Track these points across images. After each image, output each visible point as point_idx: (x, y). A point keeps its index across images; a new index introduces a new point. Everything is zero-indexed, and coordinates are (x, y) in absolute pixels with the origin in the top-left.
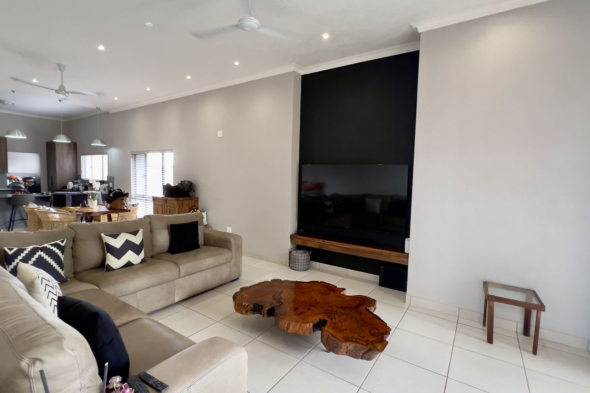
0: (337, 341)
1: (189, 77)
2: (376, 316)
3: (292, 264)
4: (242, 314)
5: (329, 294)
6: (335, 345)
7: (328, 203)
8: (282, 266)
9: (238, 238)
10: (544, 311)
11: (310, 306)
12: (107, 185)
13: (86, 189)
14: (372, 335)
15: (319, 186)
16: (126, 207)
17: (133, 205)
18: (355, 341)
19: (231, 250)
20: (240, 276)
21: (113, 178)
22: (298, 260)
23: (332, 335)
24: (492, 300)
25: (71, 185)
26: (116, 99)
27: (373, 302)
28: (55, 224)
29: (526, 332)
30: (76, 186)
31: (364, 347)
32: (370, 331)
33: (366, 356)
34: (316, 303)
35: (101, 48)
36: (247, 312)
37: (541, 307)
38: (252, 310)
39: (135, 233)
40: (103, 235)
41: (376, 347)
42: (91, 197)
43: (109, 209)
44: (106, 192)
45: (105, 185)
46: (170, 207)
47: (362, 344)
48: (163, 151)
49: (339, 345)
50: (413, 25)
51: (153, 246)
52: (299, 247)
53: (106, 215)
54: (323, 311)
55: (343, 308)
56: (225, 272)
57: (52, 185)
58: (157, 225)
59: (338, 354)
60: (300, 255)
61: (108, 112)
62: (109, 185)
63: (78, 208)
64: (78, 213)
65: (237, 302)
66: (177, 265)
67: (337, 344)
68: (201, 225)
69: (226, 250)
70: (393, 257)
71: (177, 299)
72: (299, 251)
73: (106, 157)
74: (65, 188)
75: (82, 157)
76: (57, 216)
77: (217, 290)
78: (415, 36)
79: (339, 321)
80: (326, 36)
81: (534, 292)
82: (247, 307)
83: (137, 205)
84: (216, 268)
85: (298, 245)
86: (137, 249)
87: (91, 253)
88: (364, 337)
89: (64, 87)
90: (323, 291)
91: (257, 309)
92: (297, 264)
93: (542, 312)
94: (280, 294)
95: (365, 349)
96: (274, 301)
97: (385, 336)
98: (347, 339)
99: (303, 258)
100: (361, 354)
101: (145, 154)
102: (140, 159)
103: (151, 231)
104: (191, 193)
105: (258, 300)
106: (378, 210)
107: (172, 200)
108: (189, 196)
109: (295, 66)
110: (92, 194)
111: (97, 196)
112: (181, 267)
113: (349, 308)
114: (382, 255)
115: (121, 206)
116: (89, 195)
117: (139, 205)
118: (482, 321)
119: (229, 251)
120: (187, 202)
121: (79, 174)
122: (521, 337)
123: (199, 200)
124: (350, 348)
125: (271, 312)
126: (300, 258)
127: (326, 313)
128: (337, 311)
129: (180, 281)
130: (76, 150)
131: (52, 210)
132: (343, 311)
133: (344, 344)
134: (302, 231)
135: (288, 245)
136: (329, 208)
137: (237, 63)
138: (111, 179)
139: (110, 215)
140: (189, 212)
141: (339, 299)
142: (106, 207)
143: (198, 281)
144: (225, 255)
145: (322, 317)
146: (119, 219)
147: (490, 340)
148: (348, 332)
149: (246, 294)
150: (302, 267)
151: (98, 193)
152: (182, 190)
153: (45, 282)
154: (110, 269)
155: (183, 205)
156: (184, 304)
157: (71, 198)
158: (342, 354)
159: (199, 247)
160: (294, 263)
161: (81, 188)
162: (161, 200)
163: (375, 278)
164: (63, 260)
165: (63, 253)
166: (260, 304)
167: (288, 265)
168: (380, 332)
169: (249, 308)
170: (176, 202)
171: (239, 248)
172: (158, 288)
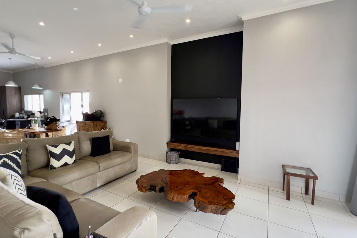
0: (205, 204)
1: (100, 45)
2: (225, 188)
3: (168, 160)
4: (143, 192)
5: (195, 177)
6: (204, 207)
7: (187, 123)
8: (162, 162)
9: (135, 145)
10: (318, 180)
11: (185, 185)
12: (43, 114)
13: (29, 117)
14: (225, 199)
15: (181, 113)
16: (58, 128)
17: (63, 127)
18: (216, 204)
19: (131, 153)
20: (137, 169)
21: (47, 109)
22: (172, 157)
23: (202, 201)
24: (289, 175)
25: (17, 115)
26: (50, 58)
27: (221, 180)
28: (9, 140)
29: (307, 192)
30: (21, 115)
31: (221, 207)
32: (223, 198)
33: (223, 212)
34: (188, 183)
35: (42, 24)
36: (146, 190)
37: (315, 178)
38: (149, 189)
39: (69, 144)
40: (47, 146)
41: (229, 207)
42: (33, 122)
43: (47, 129)
44: (43, 119)
45: (42, 114)
46: (88, 127)
47: (221, 205)
48: (82, 92)
49: (206, 207)
50: (240, 16)
51: (80, 152)
52: (172, 150)
53: (45, 133)
54: (193, 187)
55: (205, 185)
56: (128, 167)
57: (4, 115)
58: (83, 138)
59: (206, 212)
60: (173, 154)
61: (43, 67)
62: (45, 114)
63: (25, 130)
64: (25, 133)
65: (139, 185)
66: (98, 163)
67: (205, 206)
68: (111, 138)
69: (128, 153)
70: (230, 153)
71: (98, 185)
72: (172, 152)
73: (42, 96)
74: (13, 117)
75: (25, 97)
76: (10, 135)
77: (123, 178)
78: (241, 23)
79: (204, 192)
80: (188, 21)
81: (310, 169)
82: (146, 187)
83: (65, 126)
84: (122, 164)
85: (171, 148)
86: (71, 154)
87: (39, 158)
88: (221, 201)
89: (15, 49)
90: (191, 175)
91: (152, 188)
92: (171, 160)
93: (316, 180)
94: (166, 178)
95: (222, 208)
96: (162, 183)
97: (232, 199)
98: (211, 203)
99: (175, 156)
100: (220, 212)
101: (69, 93)
102: (66, 97)
103: (79, 142)
104: (102, 118)
105: (153, 183)
106: (216, 126)
107: (90, 123)
108: (100, 120)
109: (168, 39)
110: (35, 120)
111: (38, 121)
112: (100, 165)
113: (208, 184)
114: (223, 152)
115: (55, 128)
116: (32, 121)
117: (67, 127)
118: (282, 188)
119: (130, 153)
120: (99, 123)
121: (23, 107)
122: (304, 195)
123: (107, 123)
124: (213, 208)
125: (162, 190)
126: (173, 156)
127: (195, 188)
128: (202, 186)
129: (99, 173)
130: (20, 92)
131: (7, 131)
132: (205, 187)
133: (209, 206)
134: (174, 140)
135: (165, 149)
136: (187, 126)
137: (131, 36)
138: (46, 110)
139: (48, 133)
140: (101, 130)
141: (202, 179)
142: (45, 128)
143: (111, 173)
144: (128, 156)
145: (193, 191)
146: (54, 136)
147: (288, 199)
148: (211, 199)
149: (145, 180)
150: (175, 161)
151: (38, 119)
152: (96, 116)
153: (13, 178)
154: (53, 168)
155: (97, 126)
156: (102, 188)
157: (19, 123)
158: (208, 213)
159: (110, 152)
160: (170, 160)
161: (25, 116)
162: (82, 123)
163: (219, 166)
164: (20, 163)
165: (20, 158)
166: (154, 185)
167: (166, 161)
168: (229, 197)
169: (147, 188)
170: (92, 124)
171: (136, 151)
172: (86, 179)
